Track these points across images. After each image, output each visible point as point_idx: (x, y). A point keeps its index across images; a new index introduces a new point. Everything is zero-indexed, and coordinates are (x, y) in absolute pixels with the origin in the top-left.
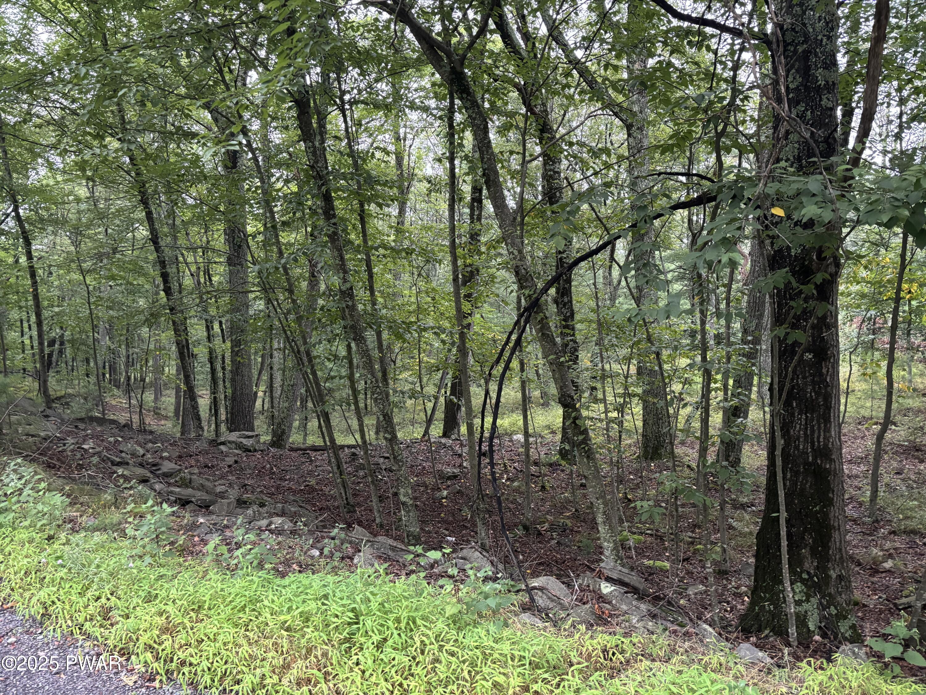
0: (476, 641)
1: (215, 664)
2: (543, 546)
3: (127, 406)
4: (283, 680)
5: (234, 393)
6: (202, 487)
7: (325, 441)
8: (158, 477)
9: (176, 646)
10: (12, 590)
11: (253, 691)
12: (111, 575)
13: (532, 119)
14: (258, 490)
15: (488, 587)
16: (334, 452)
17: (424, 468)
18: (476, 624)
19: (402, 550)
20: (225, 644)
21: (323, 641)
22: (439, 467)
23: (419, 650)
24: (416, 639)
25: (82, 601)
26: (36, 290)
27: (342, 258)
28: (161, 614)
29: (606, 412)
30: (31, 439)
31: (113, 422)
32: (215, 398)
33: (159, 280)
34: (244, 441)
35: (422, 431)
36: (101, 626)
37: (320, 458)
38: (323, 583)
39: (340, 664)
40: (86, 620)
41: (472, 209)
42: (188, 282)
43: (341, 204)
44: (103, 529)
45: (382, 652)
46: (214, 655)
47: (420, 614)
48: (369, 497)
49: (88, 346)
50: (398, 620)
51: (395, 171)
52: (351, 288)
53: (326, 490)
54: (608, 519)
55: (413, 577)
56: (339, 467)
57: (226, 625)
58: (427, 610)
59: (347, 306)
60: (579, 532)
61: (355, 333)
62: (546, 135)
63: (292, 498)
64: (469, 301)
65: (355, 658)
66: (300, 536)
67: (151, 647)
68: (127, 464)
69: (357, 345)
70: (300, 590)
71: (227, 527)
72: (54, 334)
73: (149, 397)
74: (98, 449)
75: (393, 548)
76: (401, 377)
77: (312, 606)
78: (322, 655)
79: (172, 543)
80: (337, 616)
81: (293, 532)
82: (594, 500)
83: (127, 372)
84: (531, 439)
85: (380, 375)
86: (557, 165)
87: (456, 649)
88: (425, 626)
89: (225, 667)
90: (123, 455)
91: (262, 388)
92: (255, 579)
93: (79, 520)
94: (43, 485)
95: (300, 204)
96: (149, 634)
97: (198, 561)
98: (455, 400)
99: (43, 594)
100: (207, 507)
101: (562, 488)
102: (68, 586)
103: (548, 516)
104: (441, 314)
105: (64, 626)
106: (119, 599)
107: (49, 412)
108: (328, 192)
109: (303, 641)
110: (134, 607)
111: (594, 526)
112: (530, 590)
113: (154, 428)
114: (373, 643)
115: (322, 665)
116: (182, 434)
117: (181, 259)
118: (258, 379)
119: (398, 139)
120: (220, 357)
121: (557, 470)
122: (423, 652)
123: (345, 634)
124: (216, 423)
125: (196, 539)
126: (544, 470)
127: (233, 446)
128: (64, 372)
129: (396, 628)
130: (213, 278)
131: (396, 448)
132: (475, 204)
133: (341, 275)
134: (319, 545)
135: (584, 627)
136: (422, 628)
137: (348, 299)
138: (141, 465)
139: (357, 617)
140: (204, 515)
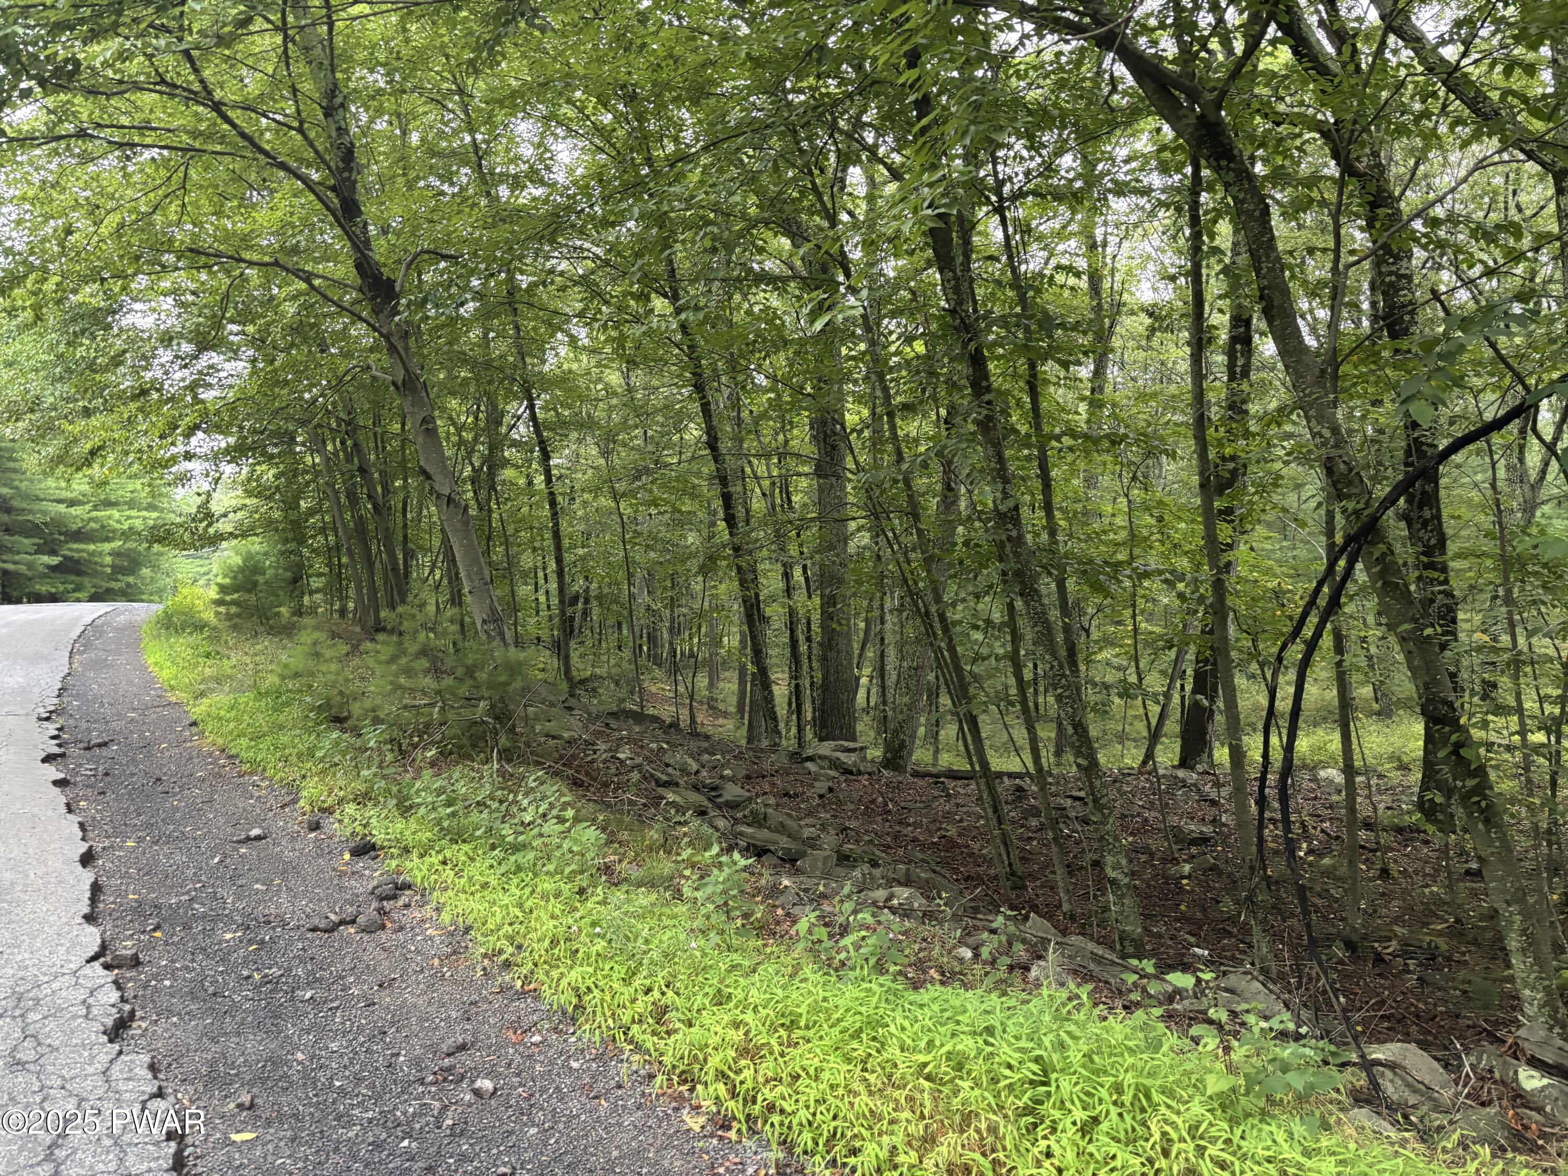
0: (1268, 1149)
1: (819, 1116)
2: (1387, 983)
3: (672, 695)
4: (925, 1161)
5: (825, 678)
6: (782, 829)
7: (972, 765)
8: (720, 808)
9: (761, 1080)
10: (536, 965)
11: (878, 1170)
12: (666, 956)
13: (1352, 186)
14: (867, 838)
15: (1287, 1051)
16: (987, 783)
17: (1146, 820)
18: (1264, 1115)
19: (1113, 963)
20: (832, 1087)
21: (989, 1105)
22: (1173, 820)
23: (1158, 1147)
24: (1153, 1127)
25: (628, 992)
26: (556, 524)
27: (1001, 459)
28: (736, 1025)
29: (1523, 733)
30: (551, 742)
31: (655, 719)
32: (797, 686)
33: (718, 504)
34: (843, 756)
35: (1140, 754)
36: (654, 1033)
37: (962, 791)
38: (984, 1006)
39: (1018, 1151)
40: (633, 1021)
41: (1231, 354)
42: (758, 505)
43: (996, 367)
44: (651, 884)
45: (1090, 1141)
46: (817, 1101)
47: (1158, 1083)
48: (1049, 864)
49: (622, 606)
50: (1118, 1089)
51: (1087, 299)
52: (1016, 508)
53: (975, 846)
54: (1531, 945)
55: (1140, 1014)
56: (996, 810)
57: (832, 1058)
58: (1171, 1078)
59: (1009, 539)
60: (1465, 963)
61: (1023, 583)
62: (1382, 212)
63: (920, 856)
64: (1229, 522)
65: (1043, 1144)
66: (941, 923)
67: (723, 1075)
68: (677, 784)
69: (1027, 604)
70: (946, 1015)
71: (824, 896)
72: (576, 588)
73: (702, 681)
74: (639, 760)
75: (1098, 959)
76: (1099, 657)
77: (967, 1044)
78: (989, 1129)
79: (746, 916)
80: (1010, 1067)
81: (929, 915)
82: (1500, 905)
83: (671, 644)
84: (1359, 779)
85: (1063, 653)
86: (1404, 263)
87: (1229, 1158)
88: (1168, 1107)
89: (834, 1124)
90: (670, 770)
91: (867, 671)
92: (874, 986)
93: (618, 867)
94: (570, 813)
95: (932, 373)
96: (721, 1055)
97: (783, 948)
98: (1206, 703)
99: (574, 976)
100: (793, 861)
101: (1425, 875)
102: (607, 967)
103: (1395, 928)
104: (1175, 546)
105: (604, 1028)
106: (678, 994)
107: (572, 702)
108: (978, 350)
109: (955, 1101)
110: (699, 1011)
111: (1500, 954)
112: (1368, 1065)
113: (710, 730)
114: (1074, 1123)
115: (988, 1148)
116: (750, 740)
117: (748, 470)
118: (860, 656)
119: (1093, 246)
120: (804, 621)
121: (1412, 839)
122: (1166, 1153)
123: (1025, 1099)
124: (799, 726)
125: (780, 912)
126: (1386, 838)
127: (826, 764)
128: (589, 643)
129: (1115, 1103)
130: (794, 498)
131: (1097, 783)
132: (1238, 347)
133: (1000, 486)
134: (970, 940)
135: (1488, 1151)
136: (1163, 1109)
137: (1010, 526)
138: (696, 788)
139: (1045, 1073)
140: (790, 875)
